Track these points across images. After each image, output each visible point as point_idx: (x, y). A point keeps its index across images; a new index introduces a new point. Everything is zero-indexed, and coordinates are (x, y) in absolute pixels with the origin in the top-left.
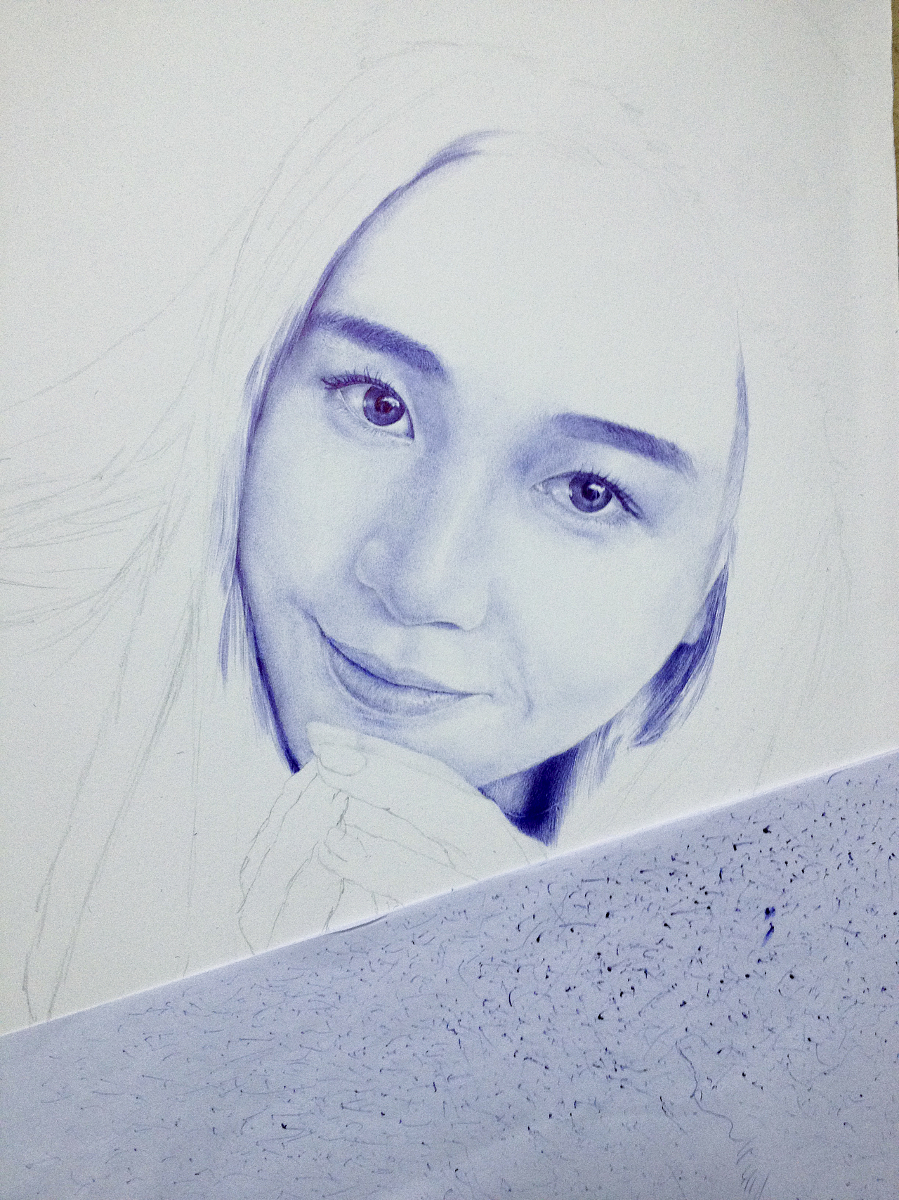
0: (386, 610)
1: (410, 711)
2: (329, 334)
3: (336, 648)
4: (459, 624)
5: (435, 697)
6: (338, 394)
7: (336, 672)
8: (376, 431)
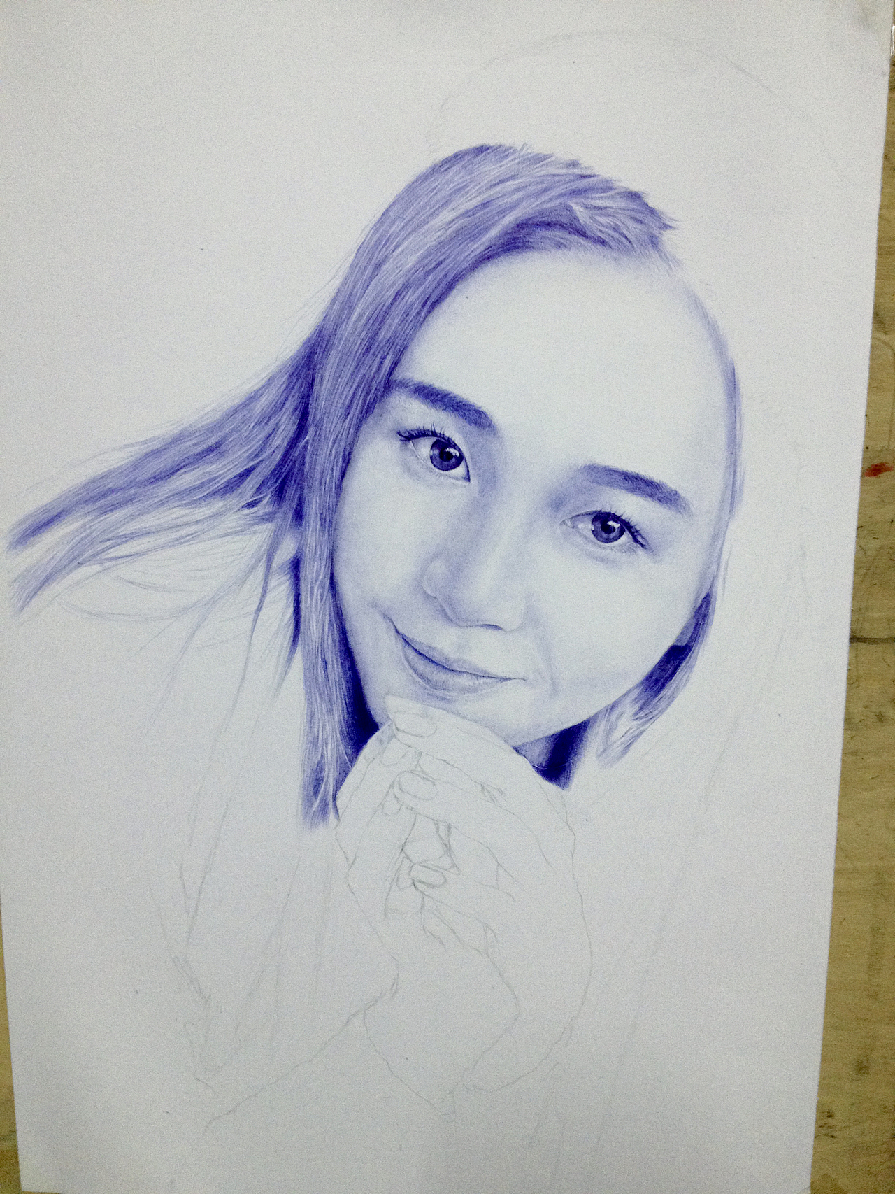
0: (446, 615)
1: (463, 690)
2: (403, 397)
3: (407, 642)
4: (502, 626)
5: (482, 680)
6: (410, 445)
7: (407, 659)
8: (441, 475)
